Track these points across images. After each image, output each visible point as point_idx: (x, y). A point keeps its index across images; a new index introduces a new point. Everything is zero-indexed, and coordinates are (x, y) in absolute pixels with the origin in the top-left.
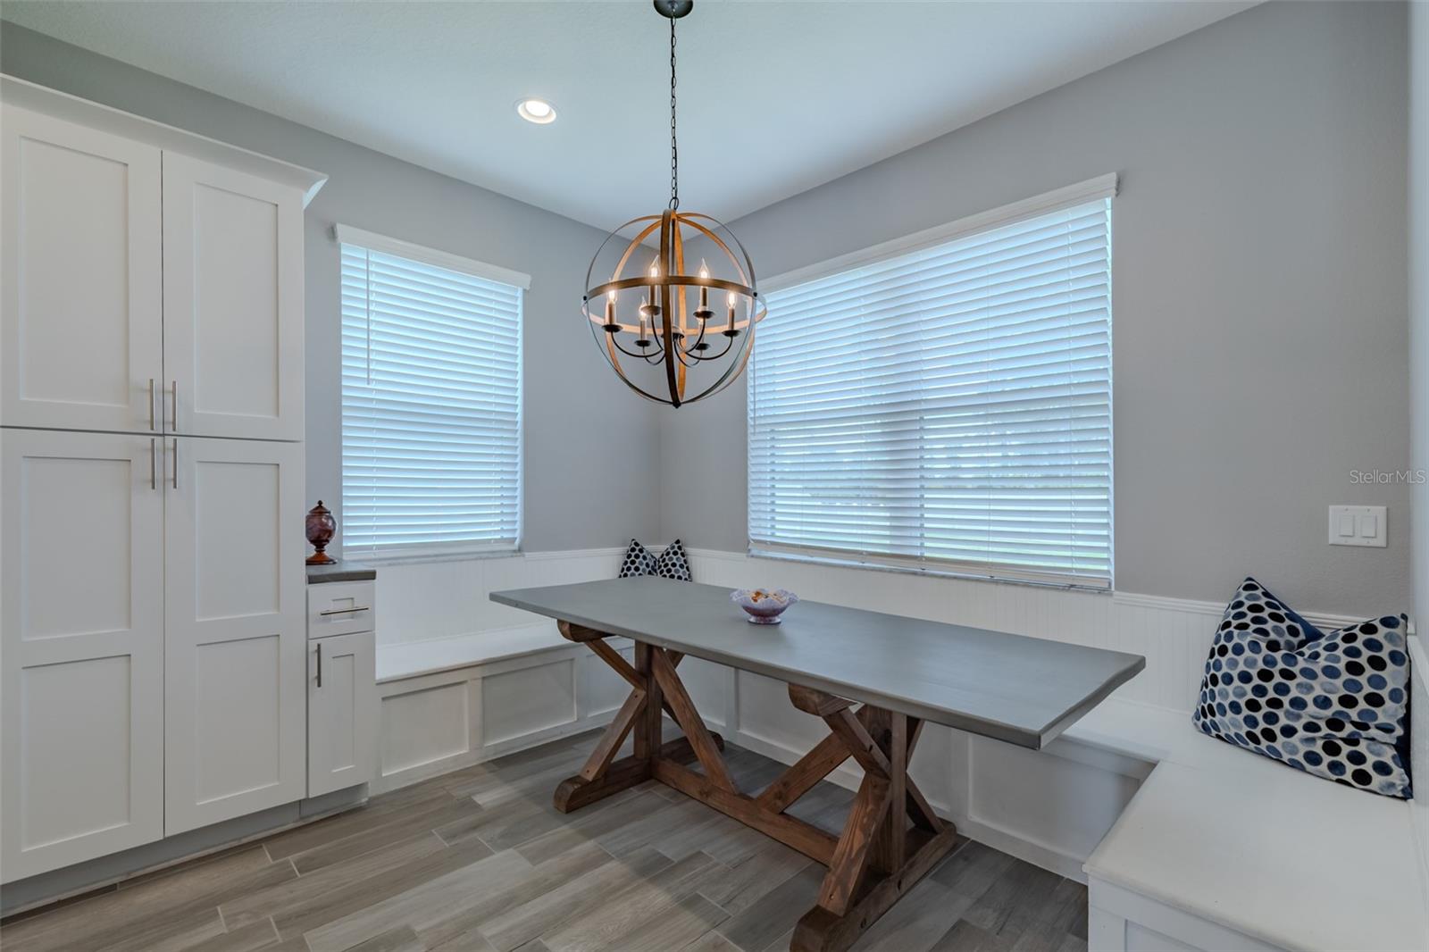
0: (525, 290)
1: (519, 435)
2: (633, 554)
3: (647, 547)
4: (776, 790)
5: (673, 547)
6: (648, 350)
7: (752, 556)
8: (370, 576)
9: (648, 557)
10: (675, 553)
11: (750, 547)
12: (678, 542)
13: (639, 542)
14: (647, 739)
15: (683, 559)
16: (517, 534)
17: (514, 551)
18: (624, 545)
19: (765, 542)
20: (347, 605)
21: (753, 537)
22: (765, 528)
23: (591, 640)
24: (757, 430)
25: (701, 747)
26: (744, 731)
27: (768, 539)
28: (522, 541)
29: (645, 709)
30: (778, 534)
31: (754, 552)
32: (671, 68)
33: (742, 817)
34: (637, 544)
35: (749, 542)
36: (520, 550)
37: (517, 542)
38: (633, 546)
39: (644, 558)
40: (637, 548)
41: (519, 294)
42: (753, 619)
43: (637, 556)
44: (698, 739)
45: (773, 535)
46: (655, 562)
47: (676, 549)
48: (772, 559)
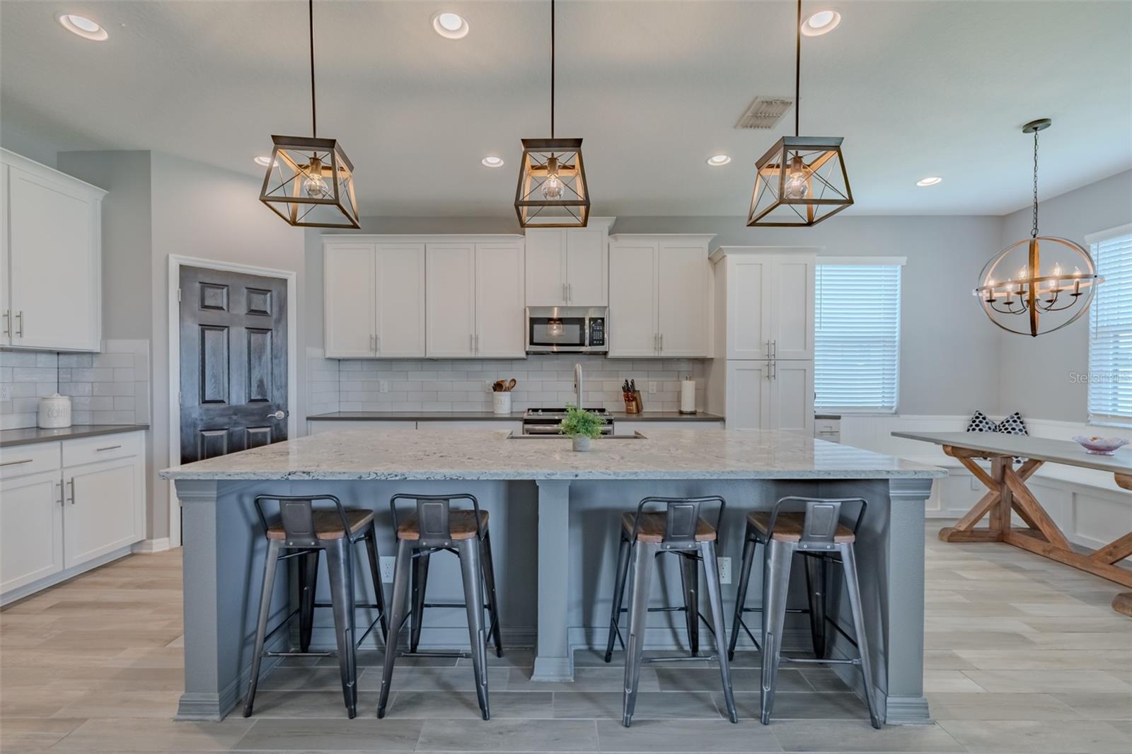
0: (902, 266)
1: (896, 348)
2: (977, 420)
3: (989, 417)
4: (1108, 550)
5: (1012, 417)
6: (1013, 307)
7: (1092, 425)
8: (838, 418)
9: (990, 423)
10: (1015, 421)
11: (1089, 419)
12: (1017, 414)
13: (982, 413)
14: (1000, 519)
15: (1022, 425)
16: (894, 404)
17: (893, 414)
18: (969, 414)
19: (1106, 416)
20: (829, 430)
21: (1092, 412)
22: (1107, 406)
23: (965, 458)
24: (1098, 336)
25: (1045, 525)
26: (1080, 534)
27: (1110, 413)
28: (898, 408)
29: (999, 502)
30: (1120, 410)
31: (1093, 422)
32: (1034, 162)
33: (1078, 565)
34: (980, 414)
35: (1088, 416)
36: (896, 413)
37: (894, 409)
38: (977, 415)
39: (987, 423)
40: (981, 417)
41: (899, 268)
42: (1090, 452)
43: (981, 422)
44: (1042, 520)
45: (1115, 411)
46: (996, 427)
47: (1015, 419)
48: (1112, 427)
